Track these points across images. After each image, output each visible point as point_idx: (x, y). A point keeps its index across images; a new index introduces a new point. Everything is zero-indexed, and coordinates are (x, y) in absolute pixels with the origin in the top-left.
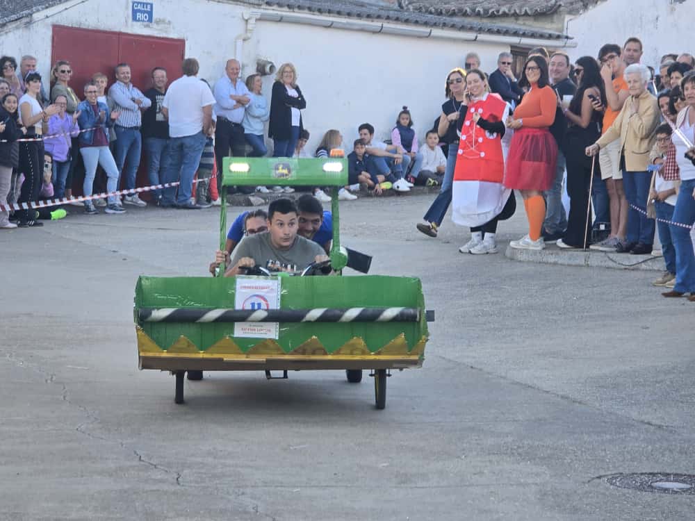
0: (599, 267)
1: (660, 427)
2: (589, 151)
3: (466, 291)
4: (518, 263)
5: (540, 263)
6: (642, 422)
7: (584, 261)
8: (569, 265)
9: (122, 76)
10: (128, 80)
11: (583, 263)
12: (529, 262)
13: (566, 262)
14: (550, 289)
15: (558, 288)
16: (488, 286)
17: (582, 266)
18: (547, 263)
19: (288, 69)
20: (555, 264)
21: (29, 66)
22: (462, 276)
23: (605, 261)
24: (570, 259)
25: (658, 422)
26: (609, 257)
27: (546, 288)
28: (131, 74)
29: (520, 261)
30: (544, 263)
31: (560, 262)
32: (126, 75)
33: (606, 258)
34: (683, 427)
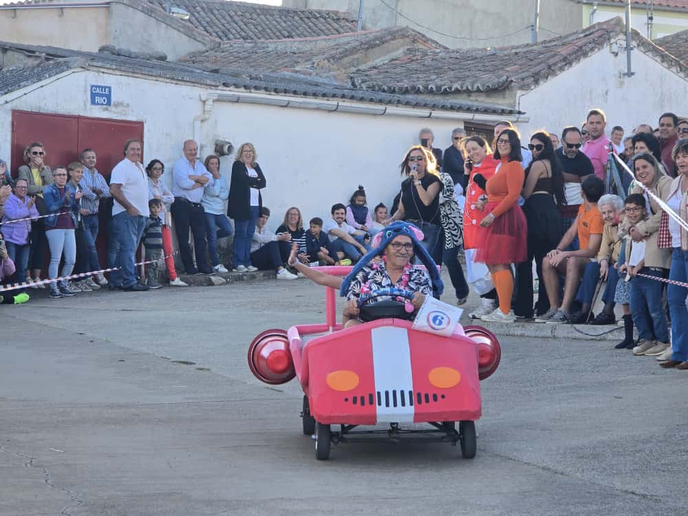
0: (567, 338)
1: (644, 496)
5: (507, 335)
6: (626, 492)
7: (550, 331)
8: (536, 337)
9: (88, 160)
10: (93, 166)
11: (549, 334)
13: (533, 334)
14: (519, 361)
15: (527, 360)
17: (548, 338)
18: (513, 335)
19: (247, 148)
20: (522, 336)
23: (572, 332)
24: (537, 331)
25: (642, 492)
26: (575, 328)
27: (516, 360)
28: (97, 159)
30: (510, 336)
31: (526, 335)
32: (92, 160)
33: (573, 330)
34: (668, 496)
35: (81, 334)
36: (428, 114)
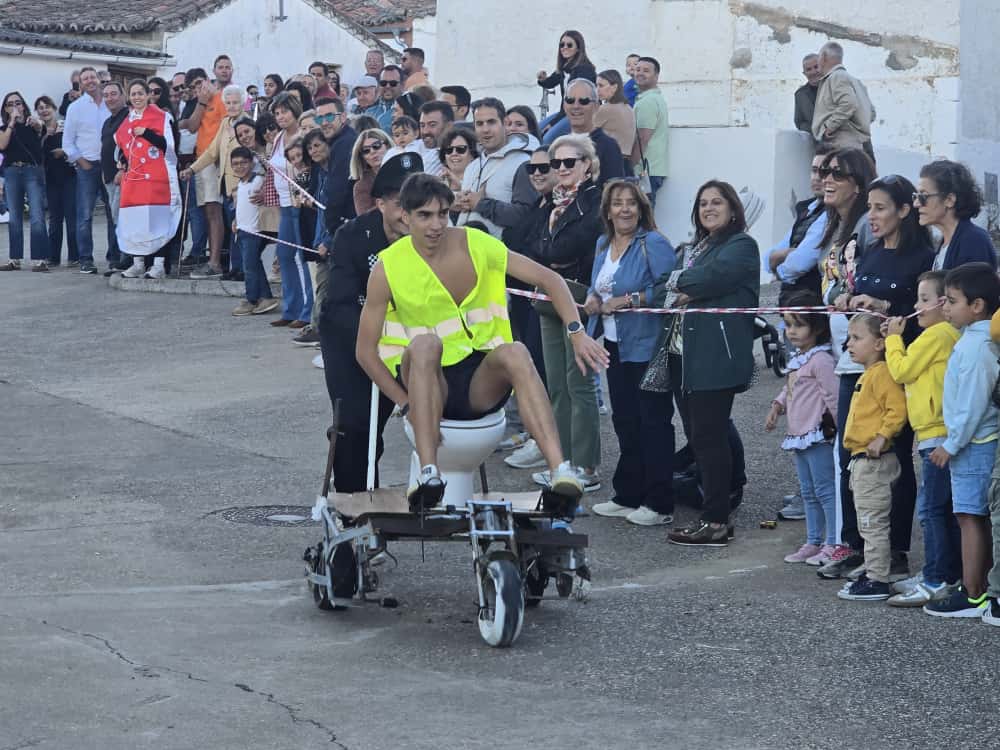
0: (208, 295)
1: (272, 459)
2: (183, 175)
3: (69, 323)
4: (123, 293)
6: (255, 454)
7: (190, 287)
8: (175, 293)
11: (190, 291)
12: (134, 291)
13: (173, 291)
14: (157, 319)
15: (165, 318)
16: (92, 317)
17: (188, 294)
18: (152, 292)
20: (161, 292)
22: (64, 307)
24: (176, 287)
25: (270, 454)
27: (154, 317)
29: (125, 291)
30: (149, 292)
31: (166, 290)
34: (297, 458)
36: (68, 56)
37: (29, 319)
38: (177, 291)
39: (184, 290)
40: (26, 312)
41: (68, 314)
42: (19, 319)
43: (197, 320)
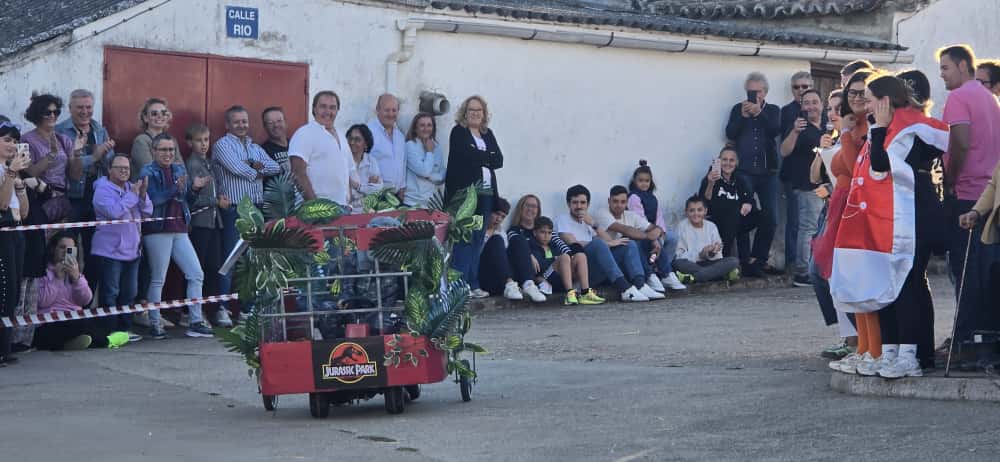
0: (984, 402)
2: (965, 219)
3: (776, 443)
4: (852, 399)
5: (888, 397)
7: (956, 391)
8: (933, 399)
9: (235, 126)
10: (244, 133)
11: (955, 395)
12: (868, 396)
13: (928, 394)
14: (910, 438)
15: (922, 436)
16: (810, 434)
17: (954, 400)
18: (898, 397)
19: (475, 104)
20: (912, 397)
21: (81, 107)
22: (765, 420)
23: (991, 392)
24: (935, 390)
26: (996, 385)
27: (904, 435)
28: (250, 123)
29: (855, 395)
30: (892, 396)
31: (919, 394)
32: (243, 125)
33: (993, 387)
35: (213, 394)
37: (717, 437)
38: (936, 394)
39: (946, 394)
40: (710, 426)
41: (775, 429)
42: (703, 437)
43: (971, 438)
